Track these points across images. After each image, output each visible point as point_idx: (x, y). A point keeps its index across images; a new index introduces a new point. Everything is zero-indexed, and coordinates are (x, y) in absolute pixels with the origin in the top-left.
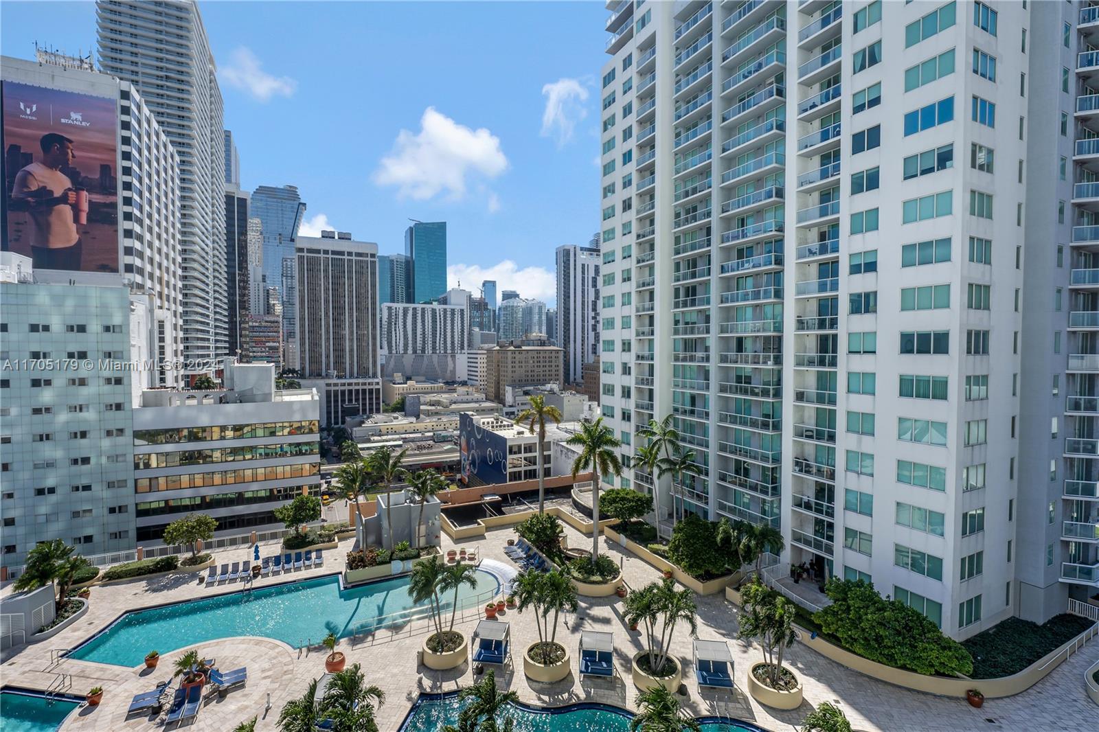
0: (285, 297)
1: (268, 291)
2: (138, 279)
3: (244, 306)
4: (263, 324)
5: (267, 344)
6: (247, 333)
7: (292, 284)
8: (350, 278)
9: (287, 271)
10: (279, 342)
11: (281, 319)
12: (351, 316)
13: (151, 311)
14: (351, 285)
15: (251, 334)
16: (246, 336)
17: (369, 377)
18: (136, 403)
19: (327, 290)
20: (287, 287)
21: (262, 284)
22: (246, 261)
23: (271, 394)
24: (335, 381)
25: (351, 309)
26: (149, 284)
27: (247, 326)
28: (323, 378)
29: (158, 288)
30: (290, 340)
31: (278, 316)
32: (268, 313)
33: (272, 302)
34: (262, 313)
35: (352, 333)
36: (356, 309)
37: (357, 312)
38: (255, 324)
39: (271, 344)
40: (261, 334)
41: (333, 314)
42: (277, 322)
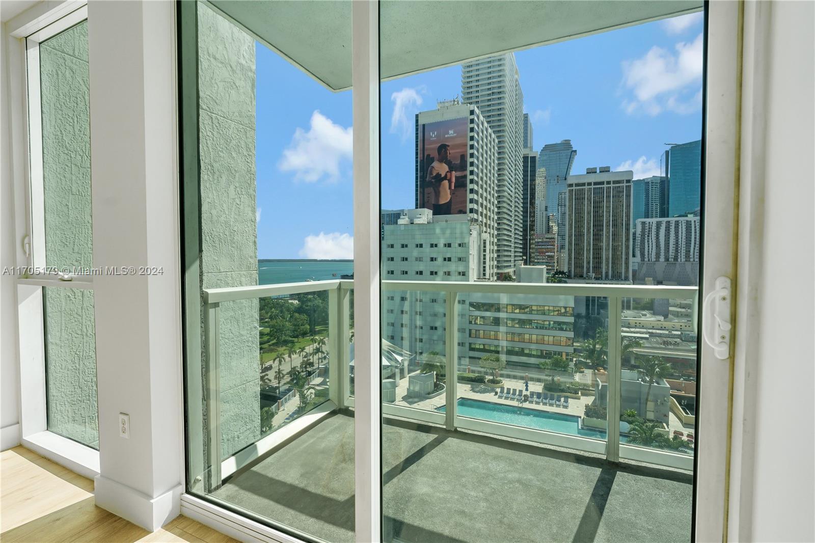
0: (559, 220)
1: (549, 217)
2: (475, 216)
3: (532, 226)
4: (545, 240)
5: (547, 254)
6: (534, 246)
7: (564, 211)
8: (608, 202)
9: (561, 201)
10: (554, 252)
11: (556, 236)
12: (608, 232)
13: (480, 234)
14: (608, 207)
15: (536, 247)
16: (533, 248)
19: (589, 213)
20: (561, 213)
21: (545, 213)
22: (535, 198)
24: (595, 282)
25: (608, 226)
26: (480, 218)
27: (534, 242)
28: (584, 278)
29: (484, 221)
30: (562, 250)
31: (554, 234)
32: (548, 233)
33: (551, 224)
34: (544, 232)
35: (608, 245)
36: (613, 226)
37: (613, 228)
38: (539, 240)
39: (549, 254)
40: (543, 247)
41: (593, 230)
42: (553, 238)
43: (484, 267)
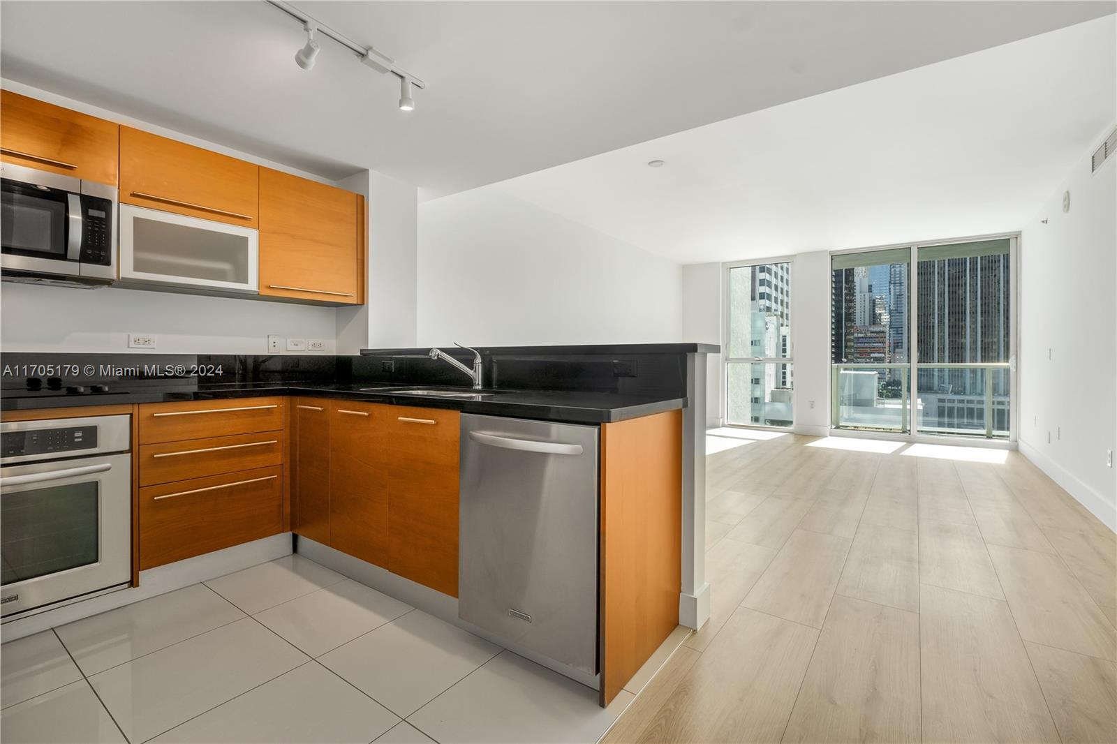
0: (892, 305)
1: (874, 300)
2: (767, 303)
3: (850, 318)
4: (869, 335)
5: (872, 355)
6: (852, 344)
7: (900, 292)
8: (974, 277)
9: (895, 278)
10: (885, 353)
11: (887, 329)
12: (974, 322)
13: (778, 329)
14: (974, 286)
15: (855, 345)
16: (851, 347)
17: (1000, 395)
18: (767, 399)
19: (941, 295)
20: (895, 295)
21: (867, 295)
22: (853, 274)
23: (872, 400)
24: (950, 397)
25: (974, 313)
26: (774, 306)
27: (852, 337)
28: (936, 392)
29: (780, 309)
30: (897, 350)
31: (884, 326)
32: (874, 324)
33: (879, 312)
34: (867, 324)
35: (975, 342)
36: (982, 313)
37: (982, 316)
38: (860, 335)
39: (876, 355)
40: (866, 345)
41: (949, 320)
42: (883, 332)
43: (784, 373)
